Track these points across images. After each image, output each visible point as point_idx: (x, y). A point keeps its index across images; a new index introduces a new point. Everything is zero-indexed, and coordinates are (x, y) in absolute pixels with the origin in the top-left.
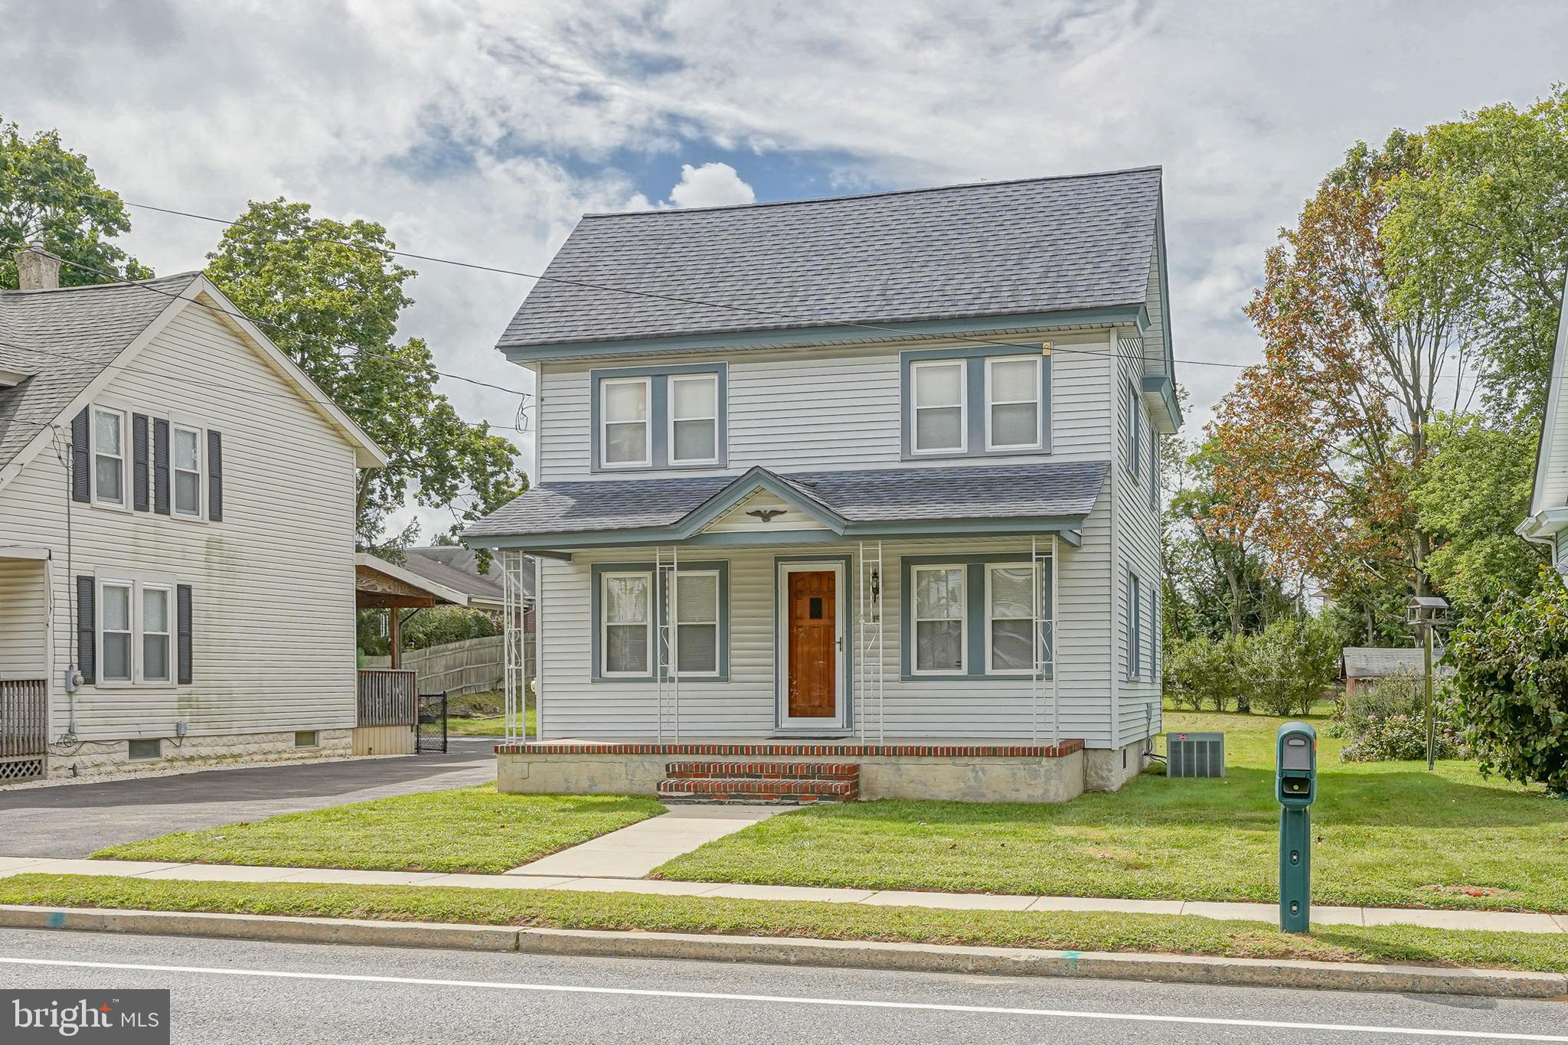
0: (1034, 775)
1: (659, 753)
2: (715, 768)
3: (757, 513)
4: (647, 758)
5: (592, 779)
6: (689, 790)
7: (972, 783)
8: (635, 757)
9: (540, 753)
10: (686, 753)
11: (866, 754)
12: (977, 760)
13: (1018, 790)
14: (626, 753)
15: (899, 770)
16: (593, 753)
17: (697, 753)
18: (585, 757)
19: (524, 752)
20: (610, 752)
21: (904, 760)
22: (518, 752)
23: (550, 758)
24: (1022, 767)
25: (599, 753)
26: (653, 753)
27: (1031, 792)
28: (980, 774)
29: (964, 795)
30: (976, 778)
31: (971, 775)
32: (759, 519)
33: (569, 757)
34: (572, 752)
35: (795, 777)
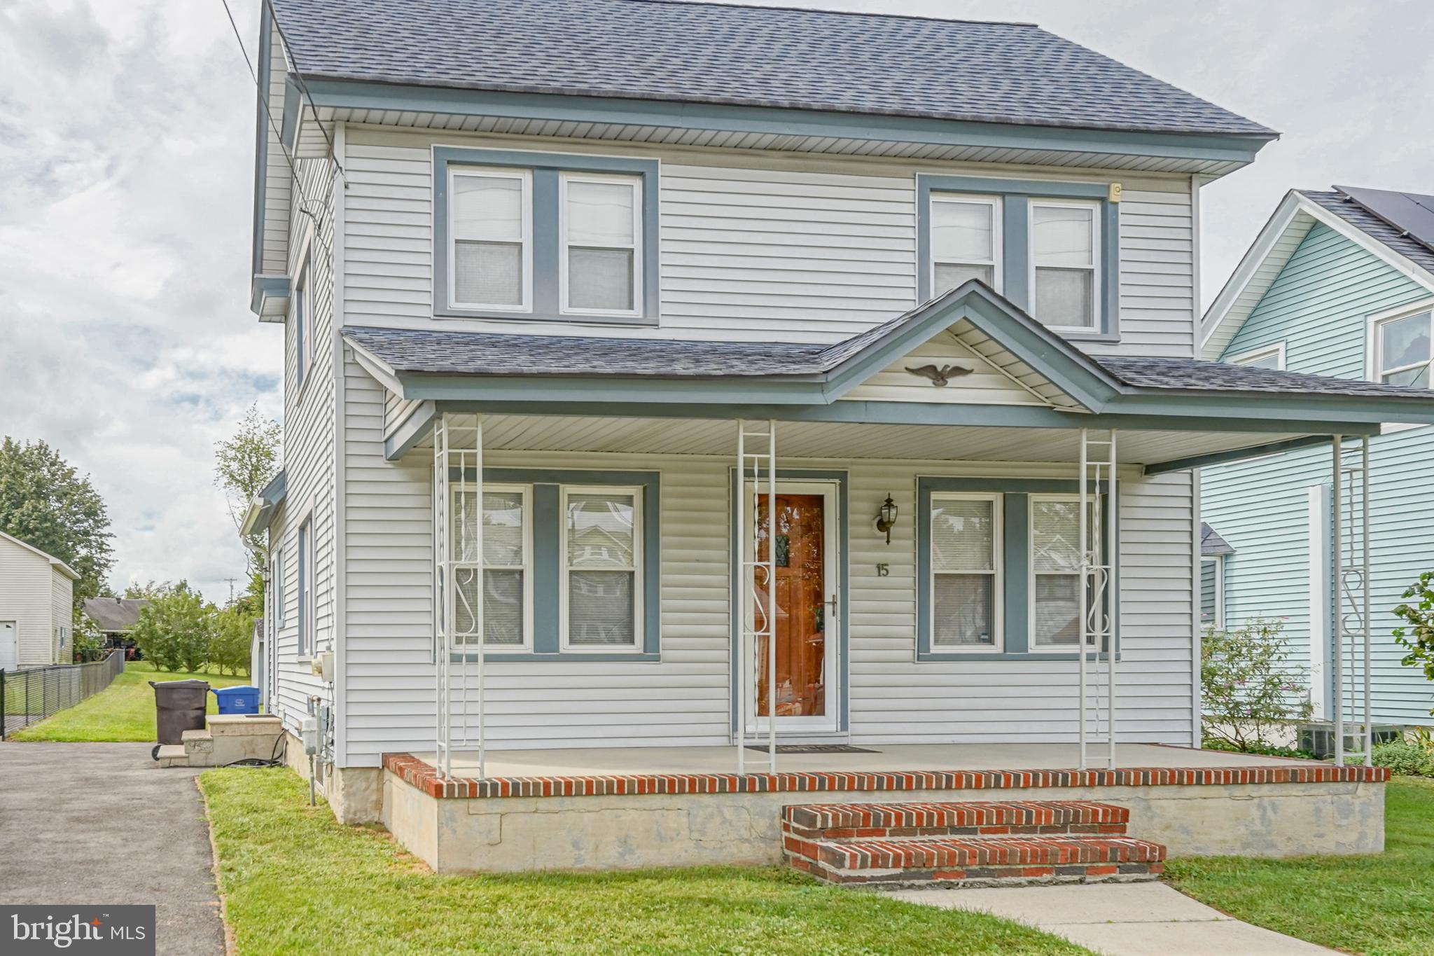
0: (1346, 811)
1: (752, 791)
2: (899, 817)
3: (930, 371)
4: (728, 800)
5: (624, 842)
6: (896, 864)
7: (1258, 826)
8: (706, 799)
9: (526, 795)
10: (802, 789)
11: (1101, 784)
12: (1265, 789)
13: (1321, 836)
14: (692, 791)
15: (1149, 808)
16: (631, 793)
17: (822, 788)
18: (613, 801)
19: (494, 795)
20: (661, 791)
21: (1156, 792)
22: (483, 795)
23: (543, 804)
24: (1329, 798)
25: (641, 792)
26: (743, 790)
27: (1340, 838)
28: (1270, 812)
29: (1245, 846)
30: (1263, 818)
31: (1256, 814)
32: (927, 381)
33: (580, 802)
34: (589, 793)
35: (1033, 830)
